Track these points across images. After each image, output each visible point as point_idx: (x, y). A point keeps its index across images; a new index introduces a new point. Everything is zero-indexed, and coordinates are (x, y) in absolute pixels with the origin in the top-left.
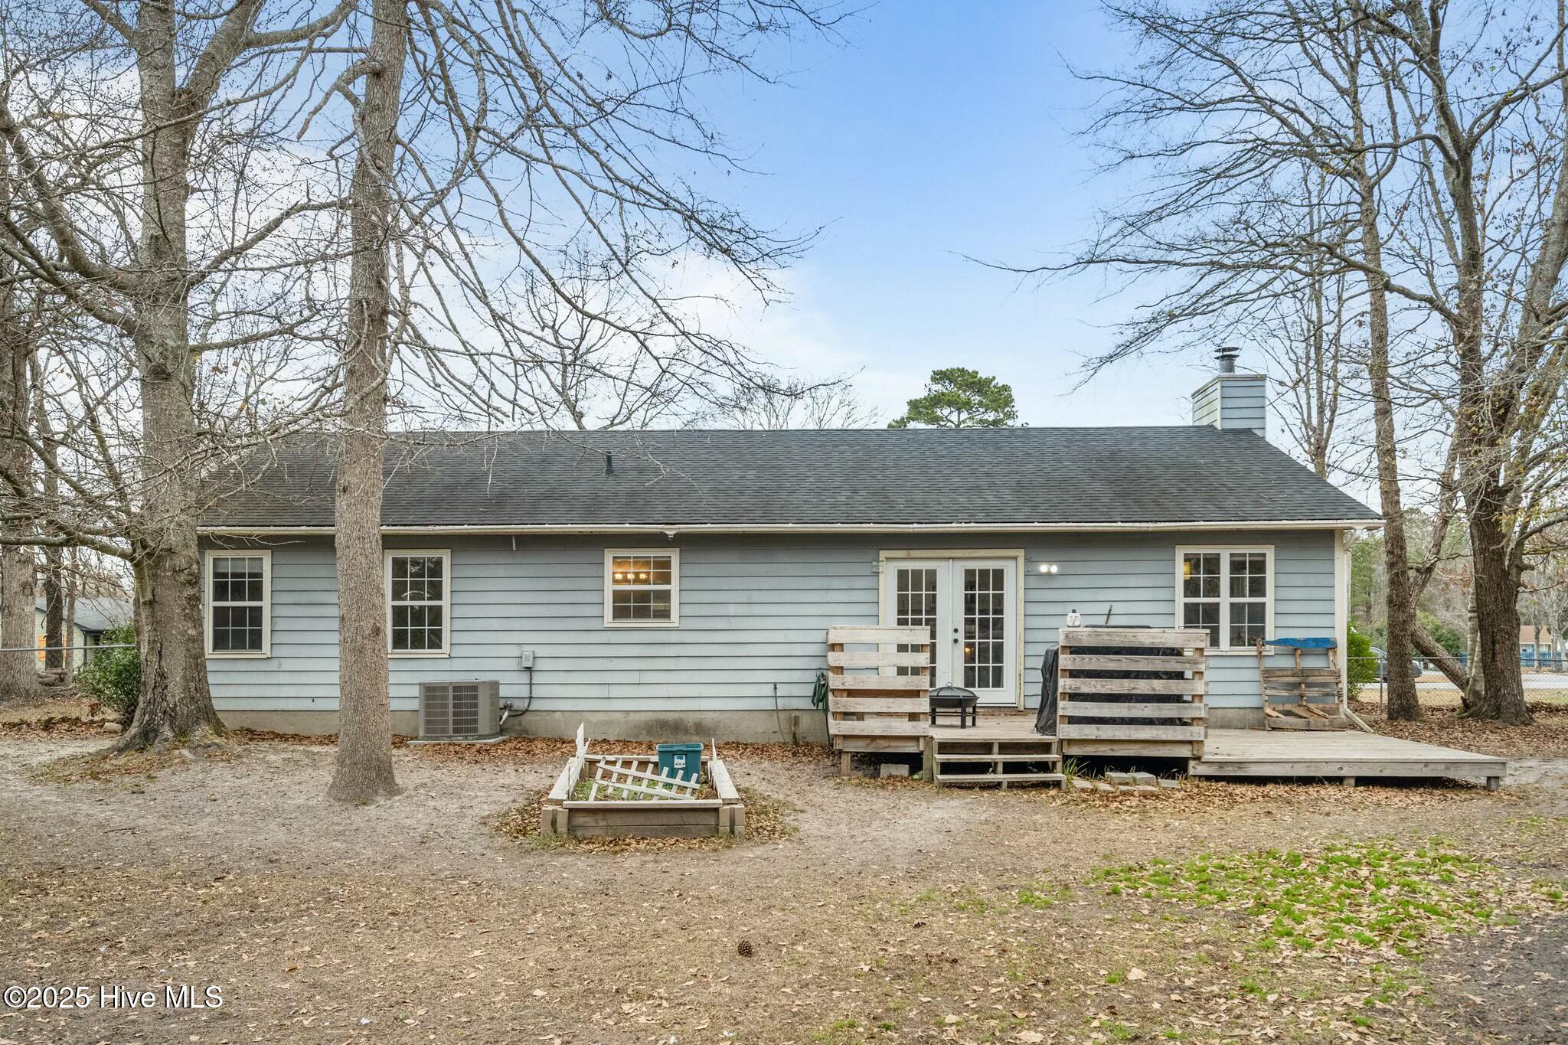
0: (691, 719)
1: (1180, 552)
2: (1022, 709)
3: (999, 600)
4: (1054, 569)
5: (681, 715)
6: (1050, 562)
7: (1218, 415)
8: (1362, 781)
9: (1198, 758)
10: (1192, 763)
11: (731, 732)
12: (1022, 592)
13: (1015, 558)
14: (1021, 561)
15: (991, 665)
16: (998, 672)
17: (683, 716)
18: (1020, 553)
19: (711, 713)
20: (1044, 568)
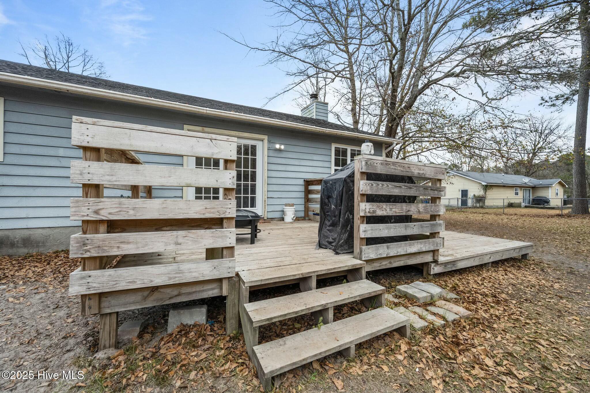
0: (19, 235)
1: (334, 146)
2: (266, 218)
3: (254, 161)
4: (282, 147)
5: (7, 233)
6: (281, 144)
7: (314, 114)
8: (496, 264)
9: (436, 262)
10: (433, 265)
11: (62, 243)
12: (266, 158)
13: (262, 140)
14: (266, 141)
15: (250, 195)
16: (253, 199)
17: (9, 233)
18: (266, 137)
19: (40, 230)
20: (278, 146)
